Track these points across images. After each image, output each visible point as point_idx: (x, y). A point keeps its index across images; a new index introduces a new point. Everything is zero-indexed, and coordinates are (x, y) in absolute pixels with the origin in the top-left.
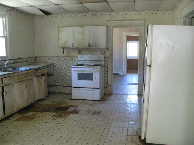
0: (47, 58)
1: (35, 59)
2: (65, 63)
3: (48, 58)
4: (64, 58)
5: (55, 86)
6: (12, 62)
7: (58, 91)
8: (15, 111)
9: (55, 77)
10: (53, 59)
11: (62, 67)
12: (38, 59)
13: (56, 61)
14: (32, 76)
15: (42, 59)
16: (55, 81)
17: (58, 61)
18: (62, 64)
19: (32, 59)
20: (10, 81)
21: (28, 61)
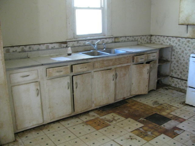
0: (164, 38)
1: (149, 37)
2: (188, 46)
3: (166, 37)
4: (188, 39)
5: (171, 77)
6: (110, 41)
7: (173, 85)
8: (94, 107)
9: (172, 65)
10: (172, 39)
11: (183, 52)
12: (153, 38)
13: (176, 43)
14: (128, 63)
15: (158, 38)
16: (172, 71)
17: (178, 43)
18: (184, 48)
19: (145, 38)
20: (85, 70)
21: (137, 41)
